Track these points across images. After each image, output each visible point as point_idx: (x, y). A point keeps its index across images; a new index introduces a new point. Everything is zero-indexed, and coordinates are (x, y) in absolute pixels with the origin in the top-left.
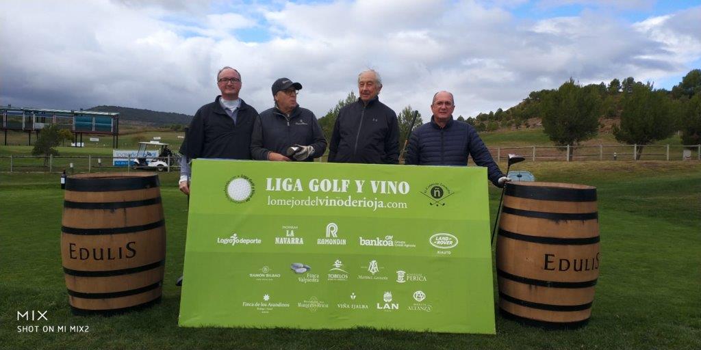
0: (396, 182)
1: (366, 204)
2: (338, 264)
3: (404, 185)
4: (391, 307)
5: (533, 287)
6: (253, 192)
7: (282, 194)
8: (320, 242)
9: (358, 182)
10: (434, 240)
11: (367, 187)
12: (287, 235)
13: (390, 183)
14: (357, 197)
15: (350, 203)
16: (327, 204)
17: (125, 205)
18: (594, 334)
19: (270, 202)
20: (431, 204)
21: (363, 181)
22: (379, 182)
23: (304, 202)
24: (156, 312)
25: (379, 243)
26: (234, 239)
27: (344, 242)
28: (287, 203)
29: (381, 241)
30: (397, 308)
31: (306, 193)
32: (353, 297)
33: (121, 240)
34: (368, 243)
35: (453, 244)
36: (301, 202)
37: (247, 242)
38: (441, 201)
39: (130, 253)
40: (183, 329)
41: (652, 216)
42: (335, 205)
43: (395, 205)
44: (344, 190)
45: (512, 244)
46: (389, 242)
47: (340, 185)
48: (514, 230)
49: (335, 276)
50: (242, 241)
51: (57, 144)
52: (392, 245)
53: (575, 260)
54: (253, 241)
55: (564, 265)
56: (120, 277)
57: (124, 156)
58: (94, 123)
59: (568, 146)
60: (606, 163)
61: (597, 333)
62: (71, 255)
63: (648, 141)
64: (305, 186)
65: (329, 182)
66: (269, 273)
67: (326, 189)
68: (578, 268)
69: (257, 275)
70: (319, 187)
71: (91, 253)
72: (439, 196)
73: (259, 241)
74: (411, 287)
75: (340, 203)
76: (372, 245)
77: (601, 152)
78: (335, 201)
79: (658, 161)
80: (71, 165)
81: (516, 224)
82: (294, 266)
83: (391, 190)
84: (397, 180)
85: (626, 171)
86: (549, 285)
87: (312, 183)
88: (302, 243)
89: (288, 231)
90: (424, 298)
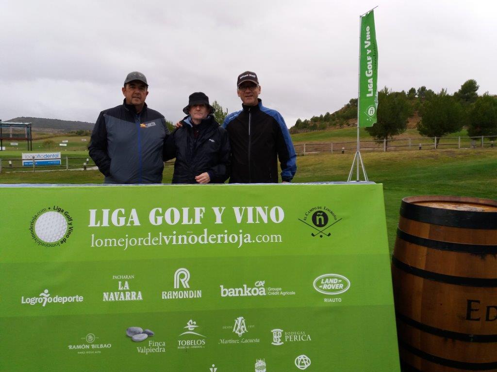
0: (266, 208)
1: (228, 239)
2: (191, 326)
3: (277, 210)
5: (450, 340)
6: (70, 230)
7: (112, 231)
8: (165, 296)
9: (216, 210)
10: (319, 283)
11: (229, 216)
12: (120, 289)
13: (259, 209)
14: (215, 229)
15: (206, 239)
16: (174, 243)
20: (313, 235)
21: (223, 208)
22: (244, 208)
23: (142, 241)
25: (247, 292)
26: (45, 298)
27: (199, 294)
28: (117, 243)
29: (249, 289)
31: (146, 228)
32: (214, 370)
34: (232, 293)
35: (344, 287)
36: (139, 241)
37: (63, 300)
38: (326, 230)
42: (185, 242)
43: (266, 239)
44: (198, 221)
46: (260, 290)
47: (192, 215)
49: (188, 343)
50: (57, 299)
52: (265, 294)
54: (73, 299)
55: (494, 313)
58: (11, 132)
59: (385, 140)
64: (144, 217)
65: (177, 213)
66: (95, 342)
67: (172, 221)
69: (79, 347)
70: (164, 219)
72: (323, 223)
73: (80, 299)
74: (292, 350)
75: (193, 240)
76: (237, 295)
77: (410, 143)
78: (185, 237)
79: (453, 149)
82: (130, 332)
83: (260, 219)
84: (268, 204)
85: (432, 159)
86: (472, 340)
87: (153, 213)
88: (141, 299)
89: (120, 282)
90: (309, 365)
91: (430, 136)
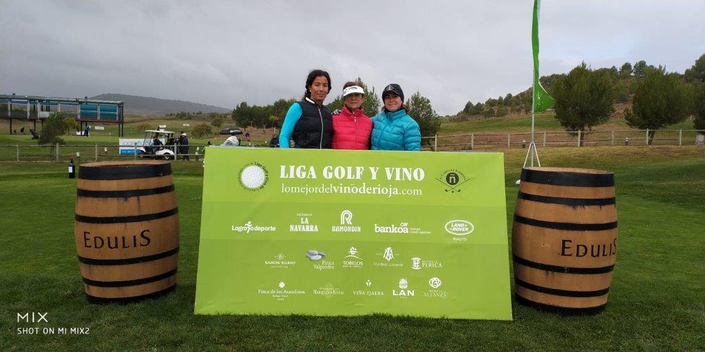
0: (411, 169)
1: (381, 191)
2: (353, 251)
3: (419, 172)
4: (406, 293)
5: (550, 272)
6: (267, 180)
7: (296, 182)
8: (334, 229)
9: (372, 169)
10: (449, 226)
11: (381, 174)
12: (302, 223)
13: (405, 170)
14: (372, 184)
15: (365, 190)
16: (341, 192)
17: (139, 193)
18: (611, 319)
19: (284, 190)
20: (446, 190)
21: (378, 168)
22: (393, 169)
23: (318, 190)
24: (172, 299)
25: (394, 230)
26: (249, 227)
27: (359, 229)
28: (300, 190)
29: (396, 228)
30: (413, 294)
31: (320, 180)
32: (369, 284)
33: (135, 229)
34: (383, 230)
35: (469, 230)
36: (315, 190)
37: (261, 229)
38: (456, 187)
39: (145, 242)
40: (200, 316)
41: (666, 202)
42: (349, 192)
43: (410, 192)
44: (358, 177)
45: (529, 229)
46: (404, 229)
47: (354, 172)
48: (531, 216)
49: (350, 263)
50: (257, 228)
51: (63, 133)
52: (407, 232)
53: (593, 246)
54: (268, 229)
55: (582, 250)
56: (135, 265)
57: (130, 144)
58: (99, 112)
59: (579, 132)
60: (618, 149)
61: (614, 318)
62: (86, 243)
63: (661, 126)
64: (319, 172)
65: (342, 169)
66: (284, 260)
67: (340, 176)
68: (595, 253)
69: (273, 263)
70: (333, 174)
71: (106, 242)
72: (454, 182)
73: (273, 229)
74: (427, 273)
75: (355, 190)
76: (387, 232)
77: (613, 136)
78: (349, 188)
79: (671, 146)
80: (78, 154)
81: (533, 210)
82: (309, 254)
83: (406, 177)
84: (412, 166)
85: (638, 156)
86: (566, 271)
87: (325, 170)
88: (317, 230)
89: (302, 219)
90: (440, 285)
91: (641, 127)
